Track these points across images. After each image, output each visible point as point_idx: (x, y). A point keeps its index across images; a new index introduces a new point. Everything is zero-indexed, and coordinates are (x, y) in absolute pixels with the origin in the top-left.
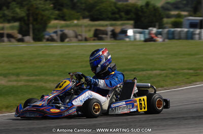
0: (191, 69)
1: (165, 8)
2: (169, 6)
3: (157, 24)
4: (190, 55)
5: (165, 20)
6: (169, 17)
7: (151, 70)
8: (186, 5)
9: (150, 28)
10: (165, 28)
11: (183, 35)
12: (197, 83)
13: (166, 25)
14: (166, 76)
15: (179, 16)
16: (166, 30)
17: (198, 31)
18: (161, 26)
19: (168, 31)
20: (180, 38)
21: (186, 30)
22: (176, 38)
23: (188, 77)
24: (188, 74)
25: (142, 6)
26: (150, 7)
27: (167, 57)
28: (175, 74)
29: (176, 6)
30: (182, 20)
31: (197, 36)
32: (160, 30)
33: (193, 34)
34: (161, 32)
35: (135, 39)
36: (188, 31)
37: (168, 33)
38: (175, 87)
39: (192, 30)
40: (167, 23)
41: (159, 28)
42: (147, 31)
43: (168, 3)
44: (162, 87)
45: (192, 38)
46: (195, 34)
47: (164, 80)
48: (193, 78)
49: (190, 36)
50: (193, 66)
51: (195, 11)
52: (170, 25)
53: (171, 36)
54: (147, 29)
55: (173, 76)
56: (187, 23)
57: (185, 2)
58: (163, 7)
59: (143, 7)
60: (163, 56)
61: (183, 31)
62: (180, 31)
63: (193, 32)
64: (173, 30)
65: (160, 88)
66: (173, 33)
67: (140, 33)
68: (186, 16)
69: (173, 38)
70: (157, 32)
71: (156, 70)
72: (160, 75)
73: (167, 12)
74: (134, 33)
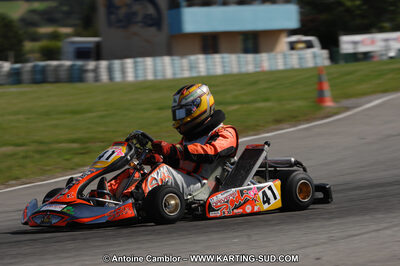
0: (74, 141)
1: (28, 22)
2: (36, 18)
3: (11, 54)
4: (74, 112)
5: (28, 45)
6: (35, 38)
8: (68, 14)
10: (26, 61)
11: (63, 74)
13: (30, 56)
14: (25, 157)
15: (55, 36)
16: (30, 65)
17: (91, 65)
18: (20, 58)
19: (35, 67)
20: (57, 81)
21: (68, 63)
22: (50, 80)
23: (68, 157)
24: (68, 151)
27: (28, 119)
28: (42, 152)
29: (49, 18)
30: (59, 44)
31: (90, 75)
32: (17, 66)
33: (83, 71)
34: (17, 69)
36: (72, 66)
37: (34, 70)
39: (79, 63)
40: (32, 51)
41: (16, 62)
43: (33, 11)
44: (17, 178)
45: (81, 79)
46: (86, 71)
47: (19, 166)
48: (77, 159)
49: (76, 76)
50: (79, 135)
51: (87, 25)
52: (37, 55)
53: (41, 78)
55: (37, 156)
56: (69, 49)
57: (65, 8)
58: (23, 20)
60: (20, 117)
61: (62, 66)
62: (58, 67)
63: (82, 66)
64: (42, 63)
65: (14, 182)
66: (44, 70)
68: (68, 35)
69: (44, 81)
70: (12, 69)
72: (12, 155)
73: (32, 30)
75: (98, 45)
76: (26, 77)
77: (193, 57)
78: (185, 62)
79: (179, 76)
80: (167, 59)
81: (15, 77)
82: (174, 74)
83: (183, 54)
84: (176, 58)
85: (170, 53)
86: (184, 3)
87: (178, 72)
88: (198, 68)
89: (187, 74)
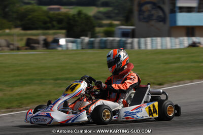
1: (96, 17)
2: (100, 15)
3: (89, 33)
5: (98, 29)
6: (101, 26)
8: (118, 14)
9: (83, 38)
10: (97, 37)
11: (115, 45)
13: (98, 35)
15: (111, 25)
16: (98, 39)
17: (129, 40)
18: (93, 35)
19: (101, 40)
20: (112, 48)
21: (118, 39)
22: (109, 47)
25: (74, 15)
29: (108, 16)
30: (113, 29)
31: (129, 46)
32: (92, 39)
33: (125, 43)
34: (92, 41)
35: (67, 48)
36: (120, 40)
37: (101, 42)
39: (124, 39)
40: (99, 32)
41: (92, 37)
42: (79, 40)
43: (99, 12)
46: (127, 43)
49: (122, 45)
51: (127, 20)
52: (102, 34)
53: (104, 46)
54: (79, 38)
57: (116, 11)
58: (94, 17)
59: (76, 16)
62: (112, 40)
63: (125, 41)
64: (105, 39)
66: (105, 42)
67: (72, 42)
68: (118, 25)
70: (90, 41)
74: (67, 42)
75: (133, 30)
76: (96, 45)
77: (181, 38)
78: (177, 40)
79: (174, 48)
80: (168, 39)
81: (91, 45)
82: (172, 46)
83: (177, 36)
84: (172, 38)
85: (169, 36)
86: (178, 11)
87: (173, 45)
88: (184, 44)
89: (178, 47)
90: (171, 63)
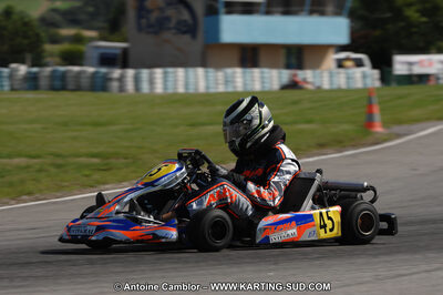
0: (94, 156)
1: (47, 22)
2: (58, 17)
3: (29, 57)
4: (96, 124)
5: (48, 47)
6: (55, 40)
7: (10, 156)
8: (93, 15)
9: (13, 65)
10: (46, 65)
11: (85, 82)
12: (107, 186)
13: (48, 60)
14: (40, 171)
15: (78, 39)
16: (49, 69)
17: (116, 73)
18: (37, 62)
19: (54, 72)
20: (78, 88)
21: (91, 70)
22: (70, 87)
23: (87, 173)
24: (87, 166)
26: (15, 17)
27: (45, 128)
28: (59, 166)
29: (71, 18)
30: (82, 48)
31: (115, 85)
32: (35, 69)
33: (107, 79)
34: (35, 73)
36: (96, 73)
37: (53, 75)
38: (59, 194)
39: (104, 70)
40: (52, 55)
41: (33, 66)
42: (5, 71)
43: (55, 10)
44: (29, 194)
45: (104, 89)
46: (111, 79)
48: (97, 176)
49: (99, 85)
50: (101, 149)
51: (113, 28)
52: (58, 60)
53: (60, 84)
54: (6, 66)
55: (53, 170)
56: (93, 55)
57: (91, 9)
58: (43, 20)
60: (36, 126)
61: (84, 72)
62: (79, 73)
63: (106, 74)
64: (62, 69)
65: (24, 197)
66: (64, 76)
68: (92, 39)
69: (63, 88)
70: (29, 73)
71: (19, 155)
72: (28, 167)
73: (53, 31)
75: (125, 51)
76: (44, 82)
77: (229, 71)
78: (220, 74)
79: (212, 90)
80: (200, 71)
81: (32, 82)
82: (207, 88)
83: (219, 66)
84: (211, 70)
85: (204, 65)
86: (222, 10)
87: (212, 85)
88: (234, 82)
89: (221, 89)
90: (203, 124)
